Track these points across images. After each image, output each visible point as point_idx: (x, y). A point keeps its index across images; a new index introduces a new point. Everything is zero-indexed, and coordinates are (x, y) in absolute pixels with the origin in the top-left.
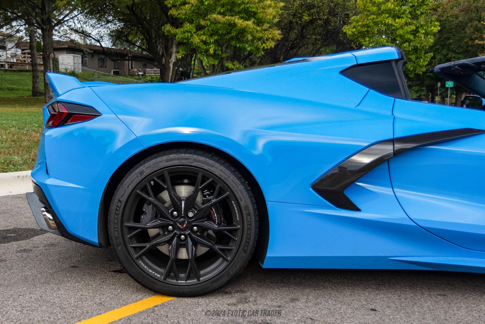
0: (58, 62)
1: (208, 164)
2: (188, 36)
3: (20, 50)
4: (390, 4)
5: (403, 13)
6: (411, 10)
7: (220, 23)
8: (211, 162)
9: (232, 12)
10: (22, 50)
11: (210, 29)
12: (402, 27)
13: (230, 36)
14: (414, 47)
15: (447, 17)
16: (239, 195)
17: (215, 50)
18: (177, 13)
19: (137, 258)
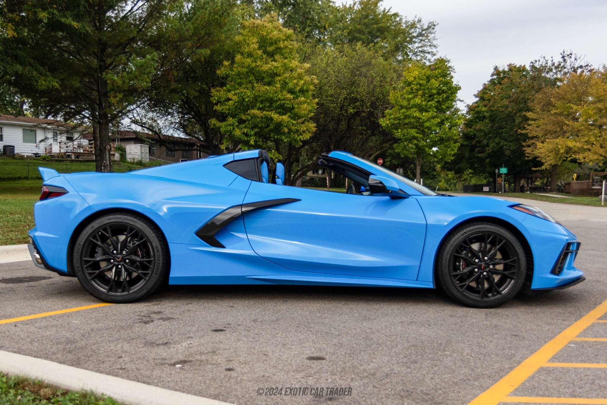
0: (125, 152)
1: (133, 221)
2: (230, 129)
3: (88, 141)
4: (417, 99)
5: (430, 108)
6: (436, 104)
7: (258, 117)
8: (135, 220)
9: (270, 108)
10: (90, 141)
11: (250, 122)
12: (428, 120)
13: (269, 128)
14: (440, 137)
15: (498, 107)
16: (152, 239)
17: (255, 141)
18: (221, 109)
19: (91, 280)
